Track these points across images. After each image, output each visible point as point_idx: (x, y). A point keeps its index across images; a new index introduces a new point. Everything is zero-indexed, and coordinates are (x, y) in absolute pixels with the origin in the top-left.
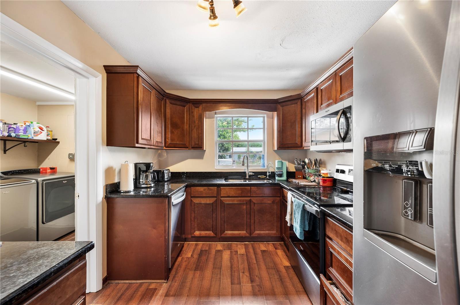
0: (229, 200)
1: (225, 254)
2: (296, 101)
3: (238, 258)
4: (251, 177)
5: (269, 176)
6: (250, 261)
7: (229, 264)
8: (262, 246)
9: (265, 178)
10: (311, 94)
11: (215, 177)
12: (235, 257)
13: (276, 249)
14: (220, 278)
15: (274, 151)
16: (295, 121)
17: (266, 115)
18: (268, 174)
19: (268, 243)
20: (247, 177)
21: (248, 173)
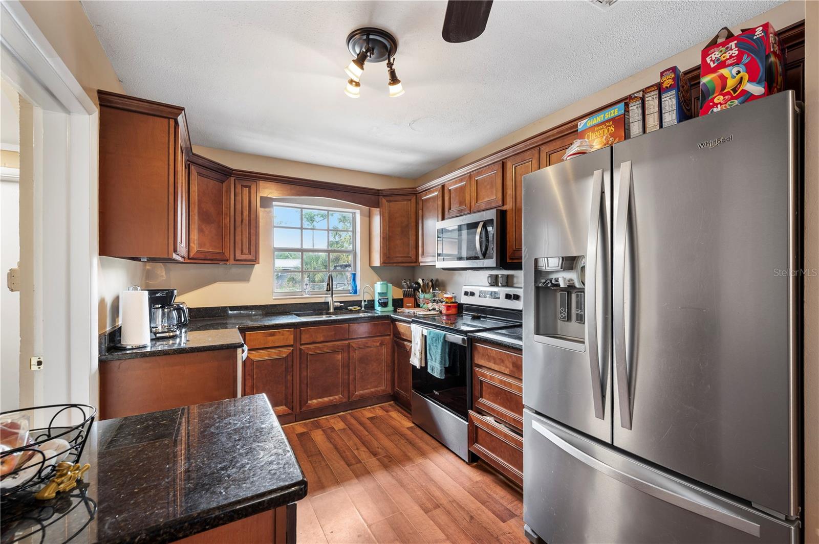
0: (315, 349)
1: (315, 435)
2: (409, 197)
3: (338, 435)
4: (338, 310)
5: (366, 307)
6: (359, 434)
7: (331, 446)
8: (367, 413)
9: (360, 310)
10: (433, 192)
11: (274, 313)
12: (333, 435)
13: (387, 411)
14: (327, 465)
15: (374, 268)
16: (407, 226)
17: (358, 212)
18: (363, 304)
19: (372, 407)
20: (332, 310)
21: (333, 303)
